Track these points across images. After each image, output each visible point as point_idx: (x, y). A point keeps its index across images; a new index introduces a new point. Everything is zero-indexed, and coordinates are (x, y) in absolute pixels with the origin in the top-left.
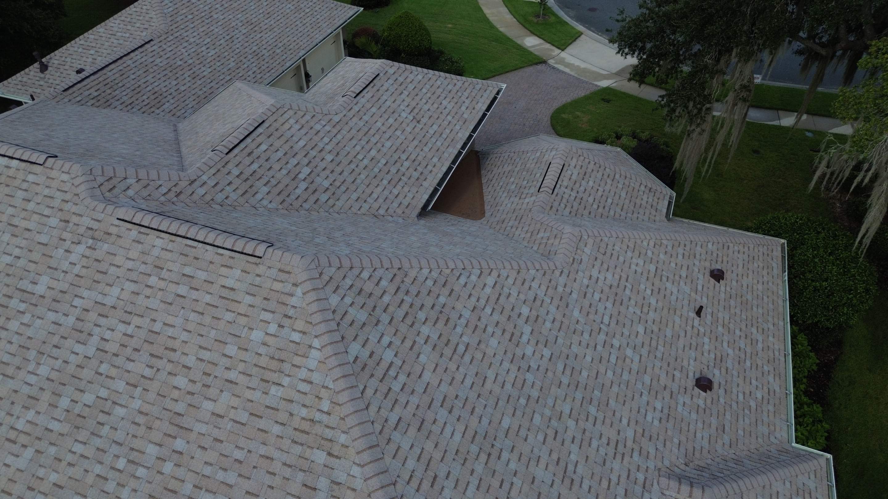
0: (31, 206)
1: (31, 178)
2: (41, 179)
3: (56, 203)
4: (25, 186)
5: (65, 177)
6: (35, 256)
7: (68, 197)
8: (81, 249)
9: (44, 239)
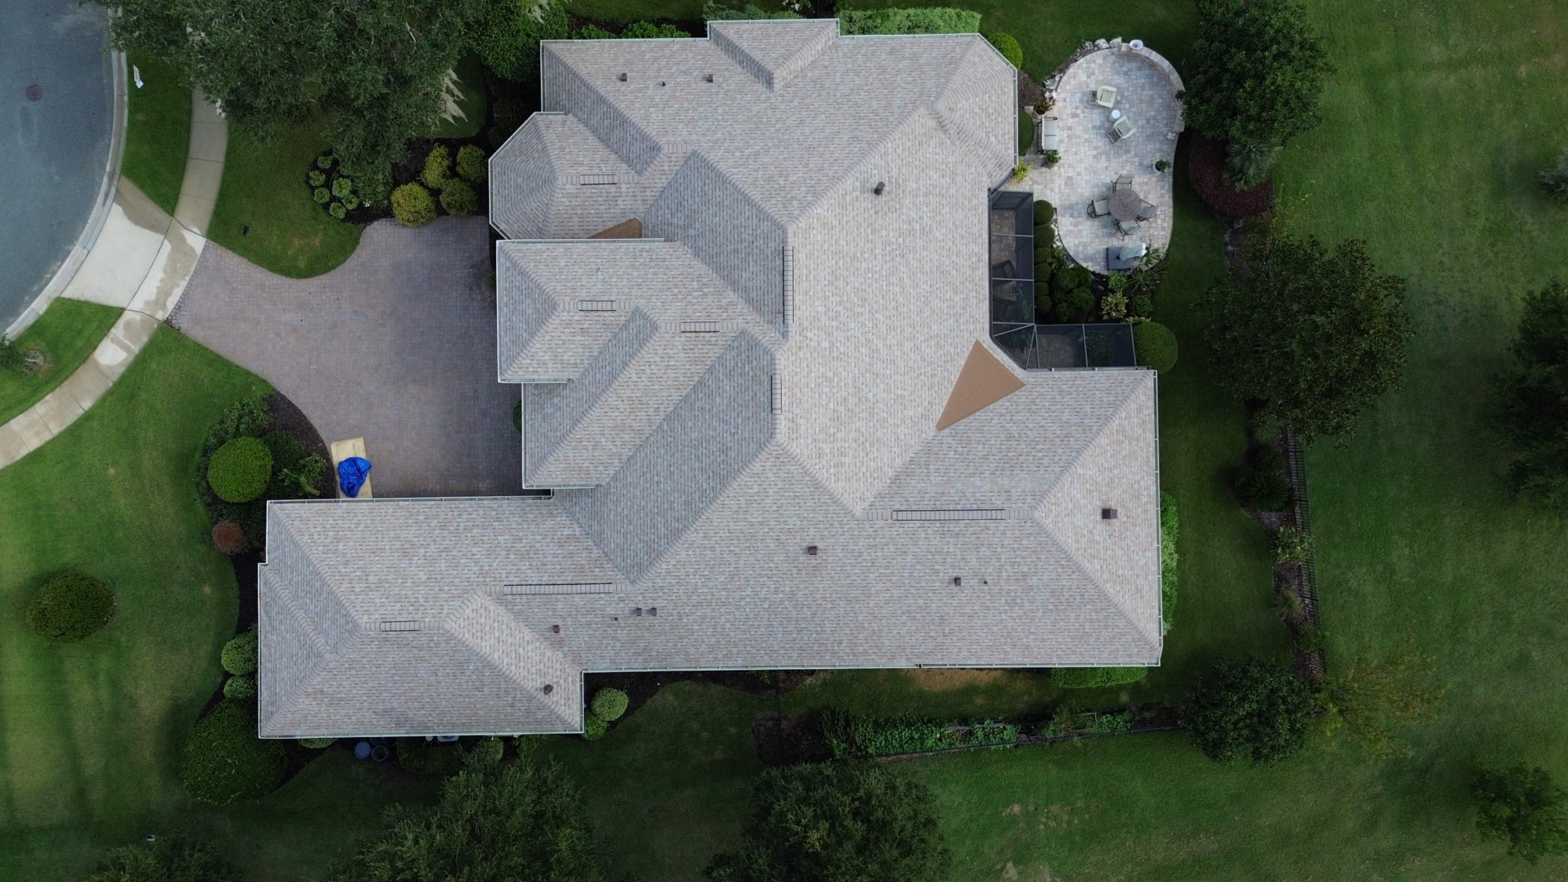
0: (798, 370)
1: (787, 378)
2: (786, 372)
3: (794, 358)
4: (791, 379)
5: (782, 360)
6: (816, 356)
7: (790, 353)
8: (809, 334)
9: (809, 355)
